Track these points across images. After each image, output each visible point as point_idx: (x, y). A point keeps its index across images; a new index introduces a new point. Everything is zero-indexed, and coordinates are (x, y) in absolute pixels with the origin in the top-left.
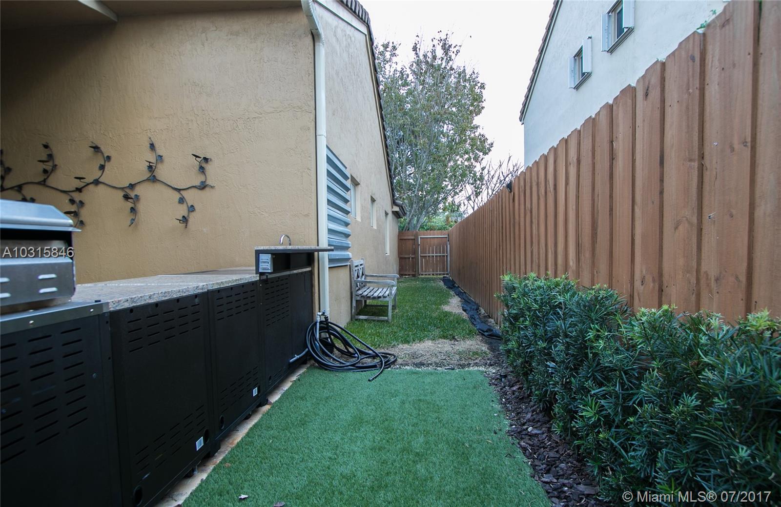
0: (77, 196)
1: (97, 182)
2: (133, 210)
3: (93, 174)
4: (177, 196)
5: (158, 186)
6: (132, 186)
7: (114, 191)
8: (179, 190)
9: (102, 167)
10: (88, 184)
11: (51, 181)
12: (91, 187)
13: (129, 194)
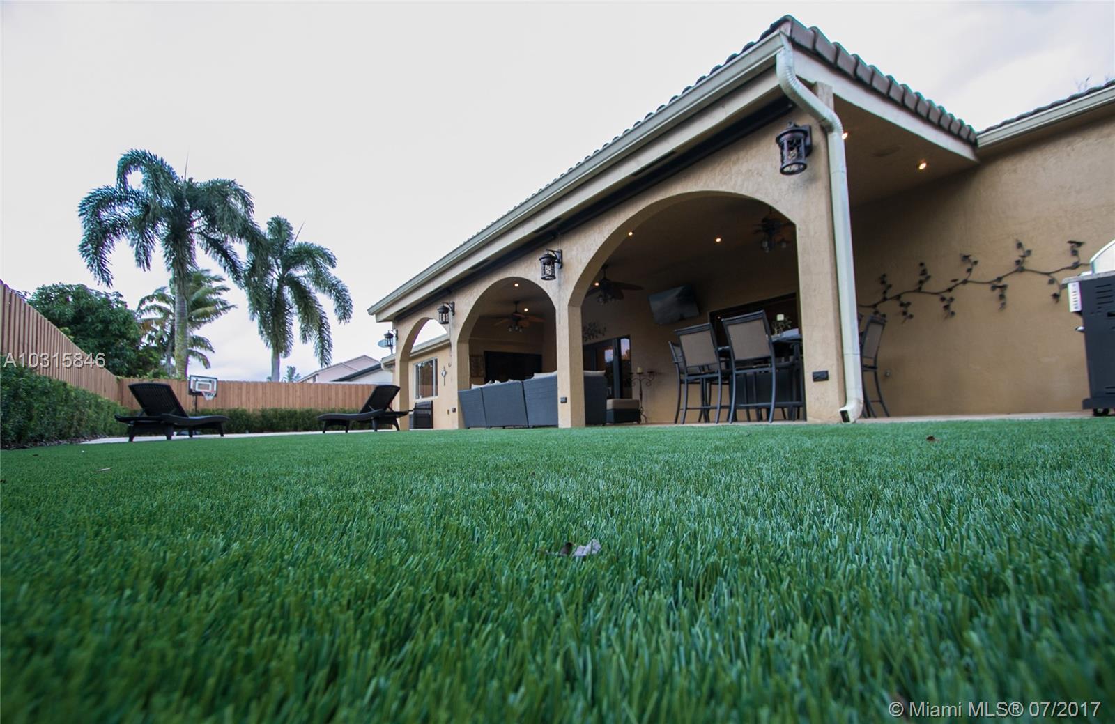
0: (947, 295)
1: (965, 282)
2: (1002, 297)
3: (962, 276)
4: (1047, 279)
5: (1025, 275)
6: (999, 279)
7: (982, 286)
8: (1048, 274)
9: (969, 270)
10: (958, 284)
11: (925, 287)
12: (961, 287)
13: (999, 286)
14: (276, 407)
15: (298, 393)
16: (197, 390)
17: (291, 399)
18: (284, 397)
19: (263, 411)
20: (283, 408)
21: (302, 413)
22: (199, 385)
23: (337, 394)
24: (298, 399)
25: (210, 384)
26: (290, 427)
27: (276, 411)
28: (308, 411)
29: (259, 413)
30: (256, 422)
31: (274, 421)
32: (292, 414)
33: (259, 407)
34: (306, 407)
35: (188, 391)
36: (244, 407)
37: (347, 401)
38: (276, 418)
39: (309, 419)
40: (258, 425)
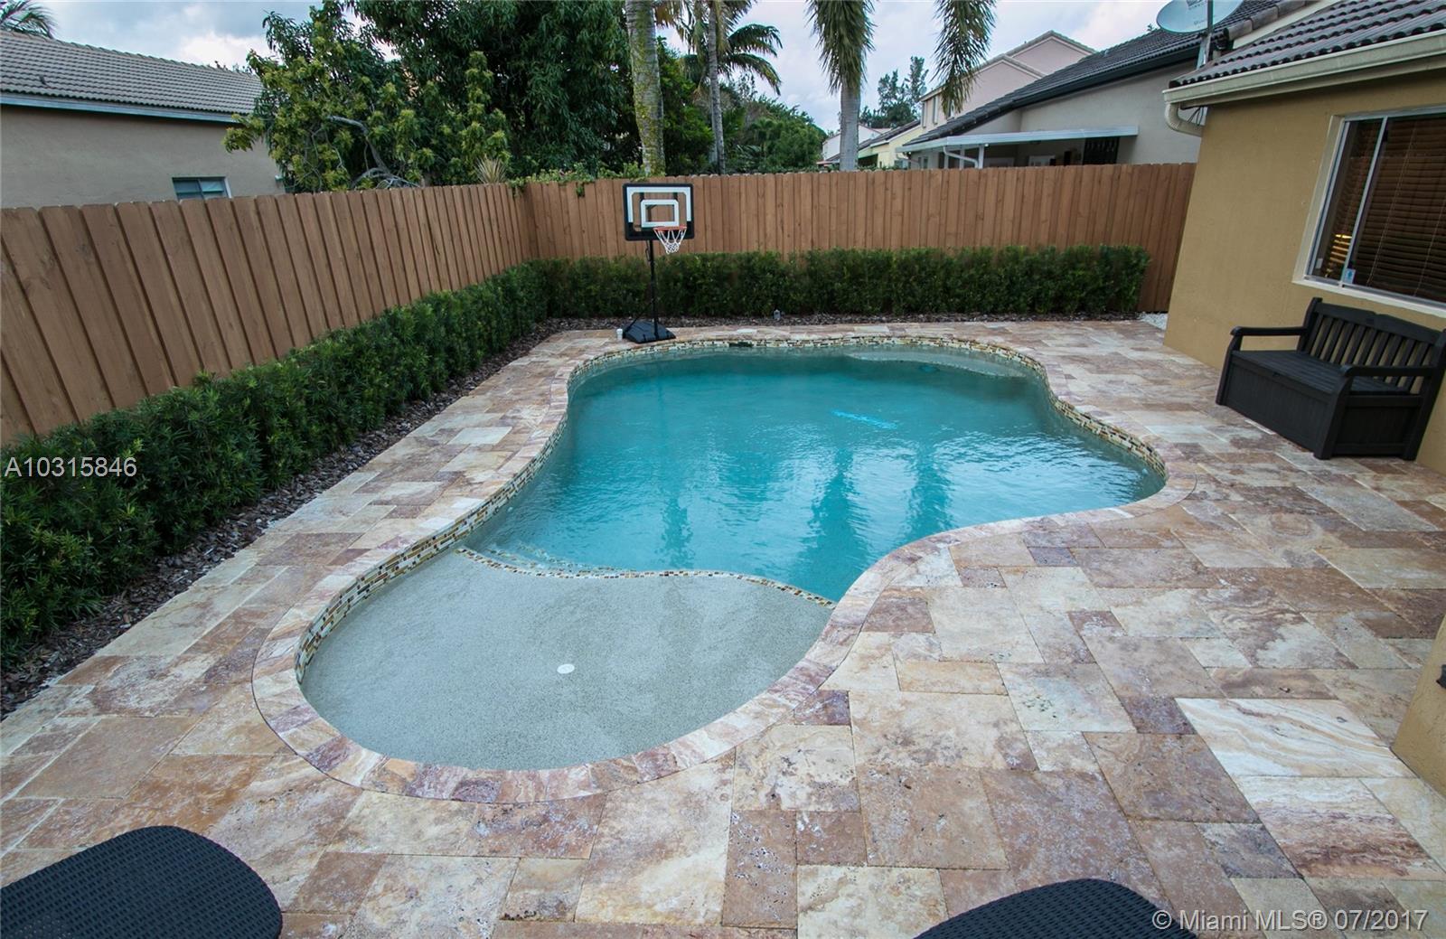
14: (843, 247)
15: (898, 204)
16: (645, 224)
17: (879, 221)
18: (862, 214)
19: (812, 258)
20: (859, 248)
21: (905, 266)
22: (649, 208)
23: (1000, 201)
24: (897, 220)
25: (675, 202)
26: (874, 301)
27: (841, 256)
28: (919, 258)
29: (801, 266)
30: (795, 290)
31: (838, 285)
32: (879, 266)
33: (806, 247)
34: (915, 247)
35: (622, 228)
36: (771, 248)
37: (1026, 224)
38: (840, 277)
39: (921, 283)
40: (799, 298)
